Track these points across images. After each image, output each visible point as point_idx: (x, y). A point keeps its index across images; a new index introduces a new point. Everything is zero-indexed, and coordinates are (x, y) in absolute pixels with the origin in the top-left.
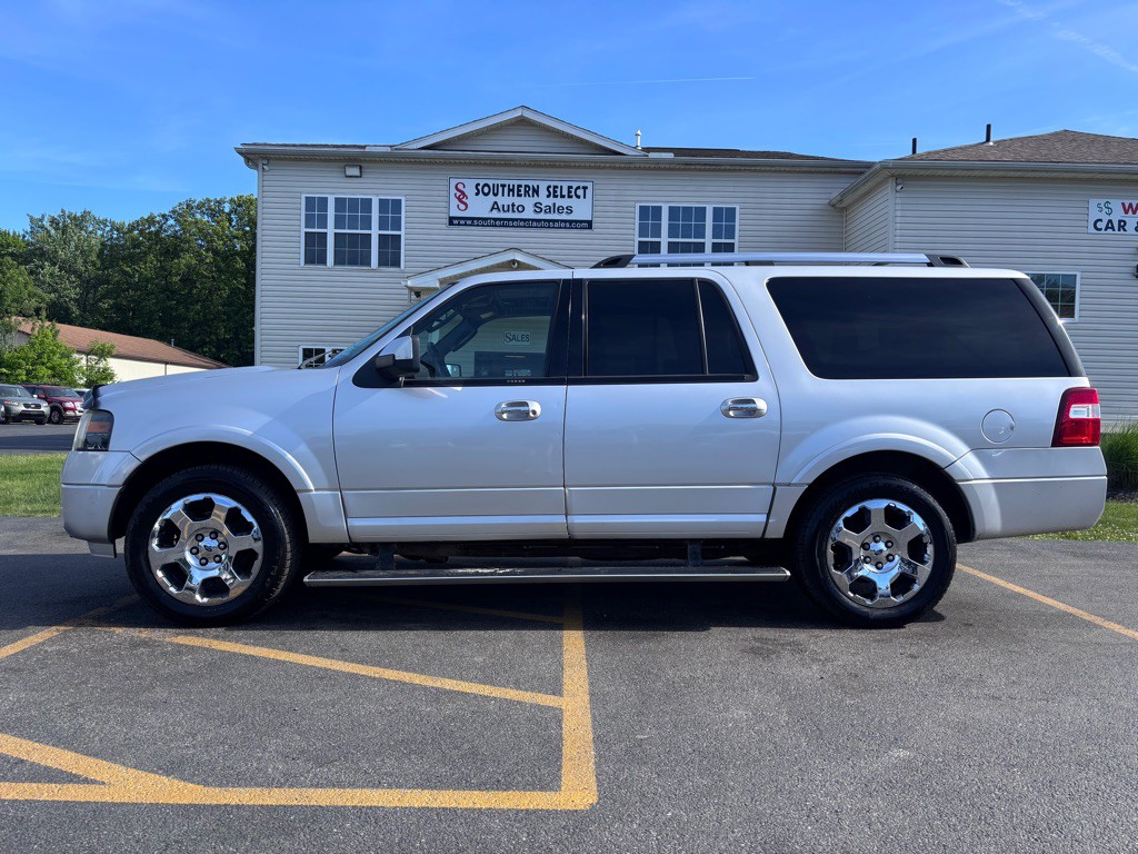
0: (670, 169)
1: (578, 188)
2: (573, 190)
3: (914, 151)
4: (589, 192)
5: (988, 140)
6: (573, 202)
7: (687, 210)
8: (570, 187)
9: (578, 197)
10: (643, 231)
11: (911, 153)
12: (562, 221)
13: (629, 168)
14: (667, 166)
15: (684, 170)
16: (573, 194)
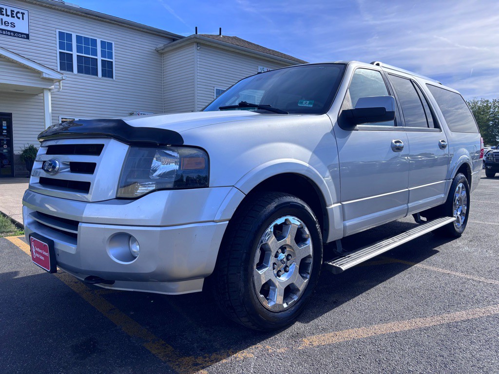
0: (75, 14)
1: (18, 12)
2: (15, 13)
3: (196, 33)
4: (26, 16)
5: (220, 34)
6: (15, 20)
7: (86, 39)
8: (12, 11)
9: (19, 18)
10: (62, 46)
11: (195, 33)
12: (8, 31)
13: (51, 8)
14: (75, 12)
15: (84, 16)
16: (15, 15)
